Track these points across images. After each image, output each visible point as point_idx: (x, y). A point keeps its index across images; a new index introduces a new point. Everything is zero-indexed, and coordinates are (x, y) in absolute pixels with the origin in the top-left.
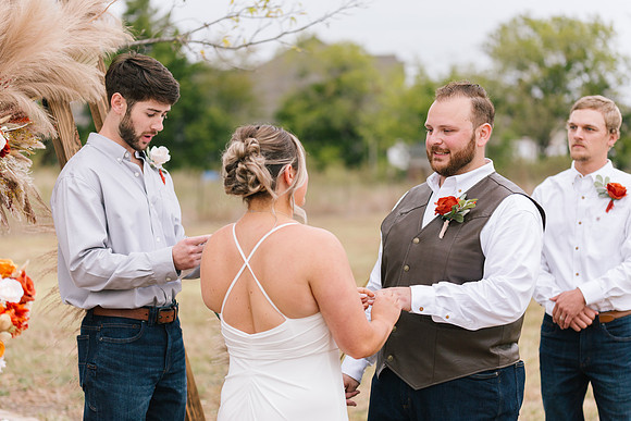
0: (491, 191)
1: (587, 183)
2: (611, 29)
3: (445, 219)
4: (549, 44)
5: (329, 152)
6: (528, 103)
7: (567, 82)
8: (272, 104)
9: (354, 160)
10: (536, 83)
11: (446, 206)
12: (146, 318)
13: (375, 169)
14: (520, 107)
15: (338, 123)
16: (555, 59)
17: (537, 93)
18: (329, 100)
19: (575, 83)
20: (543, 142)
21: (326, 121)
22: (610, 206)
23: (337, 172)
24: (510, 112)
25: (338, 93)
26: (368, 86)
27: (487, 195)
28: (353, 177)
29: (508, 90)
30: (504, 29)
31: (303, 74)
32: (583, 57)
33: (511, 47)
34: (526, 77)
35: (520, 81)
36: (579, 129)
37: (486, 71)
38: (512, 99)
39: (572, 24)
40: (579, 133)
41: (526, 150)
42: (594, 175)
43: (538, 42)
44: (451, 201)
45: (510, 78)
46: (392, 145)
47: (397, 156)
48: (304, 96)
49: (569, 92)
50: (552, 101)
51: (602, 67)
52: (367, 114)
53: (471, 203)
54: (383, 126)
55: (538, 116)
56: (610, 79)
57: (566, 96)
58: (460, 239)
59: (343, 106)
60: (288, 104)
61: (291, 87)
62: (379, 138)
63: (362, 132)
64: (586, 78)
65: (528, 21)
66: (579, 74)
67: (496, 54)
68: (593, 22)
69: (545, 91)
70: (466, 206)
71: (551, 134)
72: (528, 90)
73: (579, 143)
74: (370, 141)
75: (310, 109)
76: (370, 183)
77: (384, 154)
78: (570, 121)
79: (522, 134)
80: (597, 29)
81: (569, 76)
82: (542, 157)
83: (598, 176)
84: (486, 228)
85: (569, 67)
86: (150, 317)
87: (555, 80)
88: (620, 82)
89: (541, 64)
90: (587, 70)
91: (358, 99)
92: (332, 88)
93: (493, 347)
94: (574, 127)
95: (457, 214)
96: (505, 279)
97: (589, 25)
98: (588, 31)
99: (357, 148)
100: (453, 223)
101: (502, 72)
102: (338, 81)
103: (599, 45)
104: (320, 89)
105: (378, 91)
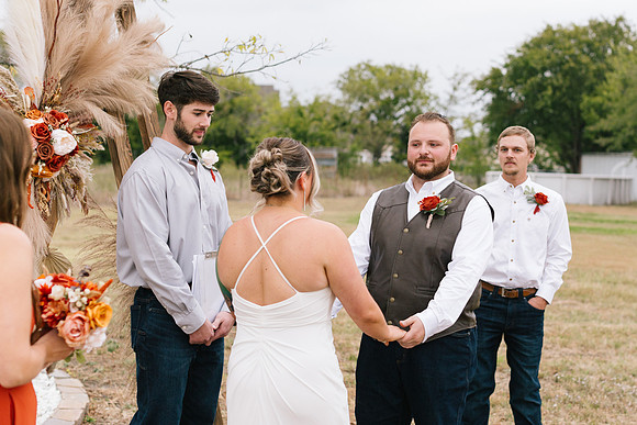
2: (426, 77)
3: (429, 214)
4: (382, 84)
10: (373, 111)
14: (361, 127)
16: (386, 95)
17: (373, 118)
19: (400, 112)
20: (377, 154)
22: (537, 209)
24: (355, 132)
29: (353, 114)
30: (351, 71)
32: (408, 95)
33: (356, 84)
34: (366, 106)
35: (362, 109)
36: (511, 151)
38: (355, 122)
39: (400, 70)
40: (510, 153)
41: (366, 157)
42: (523, 186)
43: (374, 82)
45: (355, 106)
50: (384, 124)
51: (419, 102)
64: (407, 109)
65: (368, 67)
66: (403, 106)
67: (345, 89)
68: (413, 69)
69: (379, 118)
71: (383, 148)
72: (367, 115)
73: (511, 161)
80: (416, 75)
81: (396, 108)
82: (377, 164)
83: (527, 186)
85: (396, 101)
87: (386, 109)
89: (377, 98)
90: (409, 104)
94: (506, 149)
97: (411, 72)
98: (410, 76)
101: (350, 102)
103: (417, 87)
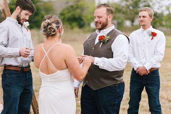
0: (114, 34)
1: (145, 32)
3: (101, 42)
5: (74, 24)
6: (128, 10)
7: (139, 5)
8: (59, 11)
9: (81, 26)
10: (131, 5)
11: (101, 38)
12: (20, 70)
13: (87, 28)
14: (126, 12)
15: (77, 16)
17: (131, 8)
18: (74, 10)
19: (141, 5)
20: (133, 21)
21: (74, 15)
22: (152, 38)
23: (76, 29)
24: (124, 13)
25: (77, 8)
26: (85, 6)
27: (113, 35)
28: (81, 31)
29: (123, 7)
31: (67, 3)
34: (128, 3)
35: (126, 4)
36: (142, 17)
37: (118, 2)
38: (124, 10)
40: (142, 18)
41: (128, 23)
42: (147, 30)
44: (103, 37)
45: (124, 4)
46: (91, 22)
47: (93, 25)
48: (68, 9)
49: (139, 7)
50: (135, 10)
51: (148, 1)
52: (85, 14)
53: (108, 37)
54: (89, 17)
55: (131, 14)
56: (151, 4)
57: (139, 9)
58: (105, 47)
59: (78, 11)
60: (63, 11)
61: (64, 6)
62: (88, 20)
63: (83, 18)
64: (144, 4)
66: (142, 3)
69: (133, 7)
70: (107, 38)
71: (135, 19)
72: (128, 7)
73: (142, 21)
74: (86, 21)
75: (69, 12)
76: (85, 32)
77: (89, 24)
78: (139, 15)
79: (127, 19)
81: (139, 3)
82: (132, 25)
83: (149, 30)
84: (113, 44)
86: (21, 70)
87: (136, 4)
88: (153, 5)
90: (144, 2)
91: (82, 9)
92: (75, 6)
93: (116, 77)
94: (140, 17)
95: (105, 40)
96: (120, 58)
99: (82, 23)
100: (104, 43)
101: (121, 2)
102: (77, 5)
104: (72, 7)
105: (88, 7)
